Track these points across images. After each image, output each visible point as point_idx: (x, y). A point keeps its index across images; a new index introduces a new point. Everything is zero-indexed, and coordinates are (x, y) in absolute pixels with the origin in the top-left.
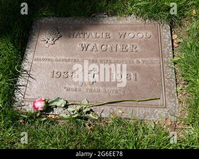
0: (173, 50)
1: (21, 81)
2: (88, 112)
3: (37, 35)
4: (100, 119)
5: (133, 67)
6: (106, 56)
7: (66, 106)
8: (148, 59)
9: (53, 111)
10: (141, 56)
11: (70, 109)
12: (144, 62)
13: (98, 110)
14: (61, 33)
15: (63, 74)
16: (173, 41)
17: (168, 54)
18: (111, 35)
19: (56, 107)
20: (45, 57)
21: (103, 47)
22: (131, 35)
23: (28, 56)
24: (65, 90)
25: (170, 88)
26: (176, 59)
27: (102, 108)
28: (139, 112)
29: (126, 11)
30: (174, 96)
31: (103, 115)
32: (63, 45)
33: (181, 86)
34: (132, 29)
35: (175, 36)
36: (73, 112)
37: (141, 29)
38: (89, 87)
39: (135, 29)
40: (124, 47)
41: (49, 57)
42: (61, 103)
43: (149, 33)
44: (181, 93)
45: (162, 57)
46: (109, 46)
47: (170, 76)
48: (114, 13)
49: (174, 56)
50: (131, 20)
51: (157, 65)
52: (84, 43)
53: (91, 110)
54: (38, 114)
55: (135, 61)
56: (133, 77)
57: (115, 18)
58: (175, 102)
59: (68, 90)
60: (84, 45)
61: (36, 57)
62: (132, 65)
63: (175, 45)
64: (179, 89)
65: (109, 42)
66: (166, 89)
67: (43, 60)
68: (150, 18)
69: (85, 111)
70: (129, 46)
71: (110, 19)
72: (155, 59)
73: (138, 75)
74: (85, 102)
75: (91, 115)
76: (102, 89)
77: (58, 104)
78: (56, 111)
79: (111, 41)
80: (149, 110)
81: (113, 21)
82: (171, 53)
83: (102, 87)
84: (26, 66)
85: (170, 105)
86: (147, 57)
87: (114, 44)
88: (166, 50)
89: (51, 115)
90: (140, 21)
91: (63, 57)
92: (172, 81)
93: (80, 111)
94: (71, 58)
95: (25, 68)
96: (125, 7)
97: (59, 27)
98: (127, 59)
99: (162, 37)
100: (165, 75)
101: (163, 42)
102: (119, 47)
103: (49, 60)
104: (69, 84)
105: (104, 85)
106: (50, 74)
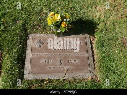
1: (27, 65)
3: (31, 43)
5: (76, 57)
6: (65, 52)
8: (82, 53)
12: (80, 54)
14: (43, 42)
15: (46, 61)
17: (90, 51)
20: (37, 54)
25: (91, 65)
32: (44, 48)
38: (59, 66)
41: (39, 54)
47: (91, 60)
51: (86, 55)
55: (77, 54)
56: (77, 61)
59: (50, 68)
61: (33, 54)
72: (85, 53)
76: (64, 67)
80: (84, 74)
81: (66, 36)
91: (45, 53)
92: (92, 62)
94: (49, 54)
95: (28, 59)
98: (73, 53)
99: (87, 43)
100: (89, 60)
104: (50, 66)
105: (65, 65)
106: (40, 61)
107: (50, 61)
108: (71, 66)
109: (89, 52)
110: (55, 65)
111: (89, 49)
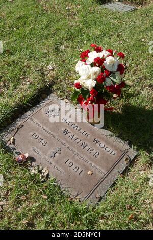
6: (74, 147)
8: (98, 167)
12: (94, 167)
15: (39, 139)
18: (89, 136)
20: (37, 121)
21: (77, 140)
22: (102, 145)
24: (32, 149)
34: (106, 142)
37: (112, 146)
38: (47, 157)
39: (108, 143)
40: (90, 150)
41: (40, 123)
43: (115, 152)
45: (110, 172)
46: (81, 142)
47: (103, 188)
51: (102, 175)
52: (67, 129)
55: (90, 162)
56: (79, 171)
59: (34, 150)
60: (66, 131)
61: (32, 118)
62: (85, 164)
65: (83, 140)
66: (93, 194)
67: (35, 122)
70: (94, 150)
72: (103, 171)
73: (83, 172)
76: (53, 164)
79: (86, 140)
83: (55, 163)
86: (99, 165)
87: (86, 143)
88: (116, 171)
91: (48, 129)
94: (52, 133)
98: (85, 157)
99: (121, 161)
100: (101, 185)
101: (119, 164)
102: (87, 147)
103: (38, 125)
104: (37, 147)
105: (57, 162)
106: (31, 133)
107: (43, 142)
108: (63, 171)
109: (112, 176)
110: (45, 152)
111: (116, 170)
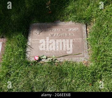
0: (87, 35)
1: (28, 50)
2: (55, 60)
3: (32, 31)
4: (60, 62)
7: (47, 58)
9: (42, 60)
10: (75, 38)
11: (48, 59)
12: (75, 40)
13: (59, 59)
14: (42, 30)
16: (87, 31)
18: (62, 30)
19: (43, 59)
21: (60, 35)
22: (71, 30)
23: (29, 39)
26: (88, 38)
27: (60, 58)
28: (74, 59)
29: (68, 20)
30: (87, 53)
31: (61, 61)
32: (43, 35)
33: (90, 49)
34: (71, 27)
35: (88, 29)
36: (49, 60)
37: (74, 27)
39: (72, 27)
40: (68, 34)
41: (38, 40)
42: (45, 57)
43: (78, 29)
44: (90, 51)
47: (86, 45)
48: (63, 21)
49: (87, 37)
50: (70, 23)
51: (81, 41)
52: (52, 33)
53: (56, 59)
54: (37, 61)
57: (64, 22)
58: (87, 55)
59: (47, 52)
61: (33, 40)
63: (88, 33)
64: (89, 50)
65: (62, 33)
67: (36, 41)
68: (78, 22)
69: (54, 59)
70: (70, 34)
71: (62, 23)
73: (73, 46)
74: (54, 56)
75: (56, 61)
77: (44, 57)
78: (43, 60)
79: (63, 32)
80: (78, 58)
81: (63, 23)
82: (86, 36)
84: (29, 43)
85: (85, 56)
86: (77, 38)
87: (64, 33)
88: (84, 35)
89: (41, 62)
90: (74, 23)
93: (52, 60)
95: (29, 45)
96: (68, 18)
97: (41, 27)
98: (69, 39)
99: (83, 30)
100: (84, 45)
101: (83, 32)
102: (66, 35)
109: (84, 38)
